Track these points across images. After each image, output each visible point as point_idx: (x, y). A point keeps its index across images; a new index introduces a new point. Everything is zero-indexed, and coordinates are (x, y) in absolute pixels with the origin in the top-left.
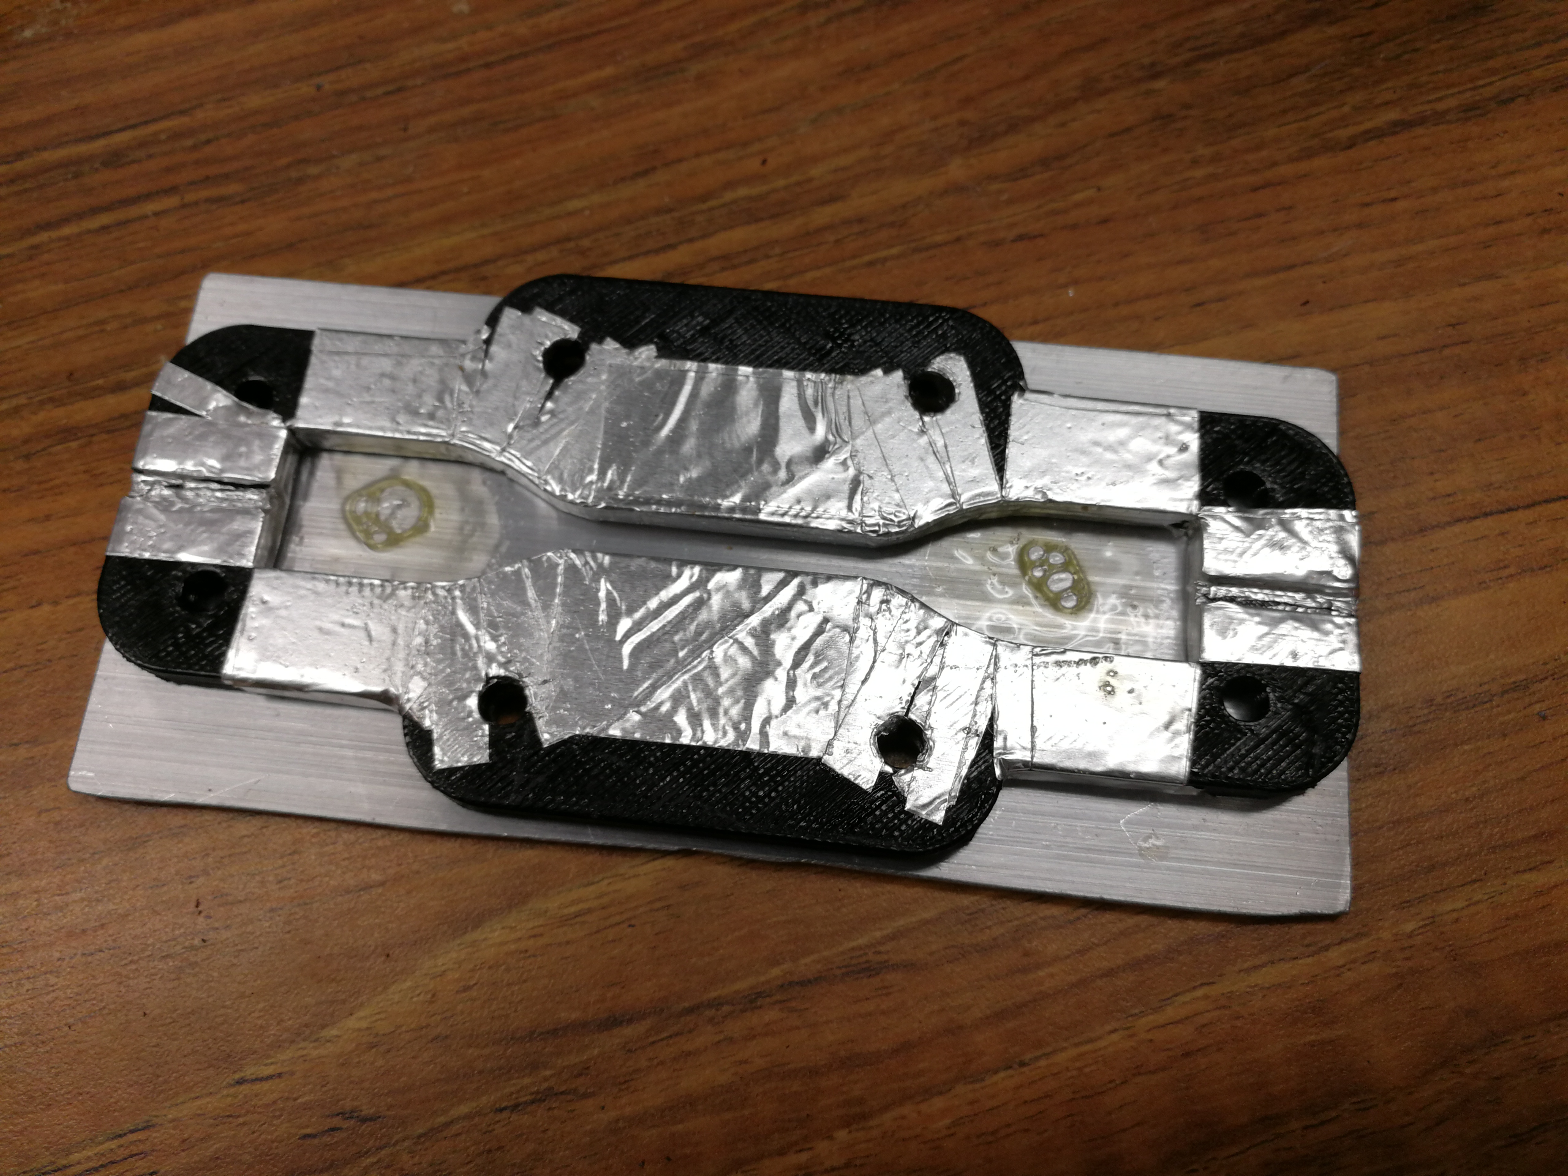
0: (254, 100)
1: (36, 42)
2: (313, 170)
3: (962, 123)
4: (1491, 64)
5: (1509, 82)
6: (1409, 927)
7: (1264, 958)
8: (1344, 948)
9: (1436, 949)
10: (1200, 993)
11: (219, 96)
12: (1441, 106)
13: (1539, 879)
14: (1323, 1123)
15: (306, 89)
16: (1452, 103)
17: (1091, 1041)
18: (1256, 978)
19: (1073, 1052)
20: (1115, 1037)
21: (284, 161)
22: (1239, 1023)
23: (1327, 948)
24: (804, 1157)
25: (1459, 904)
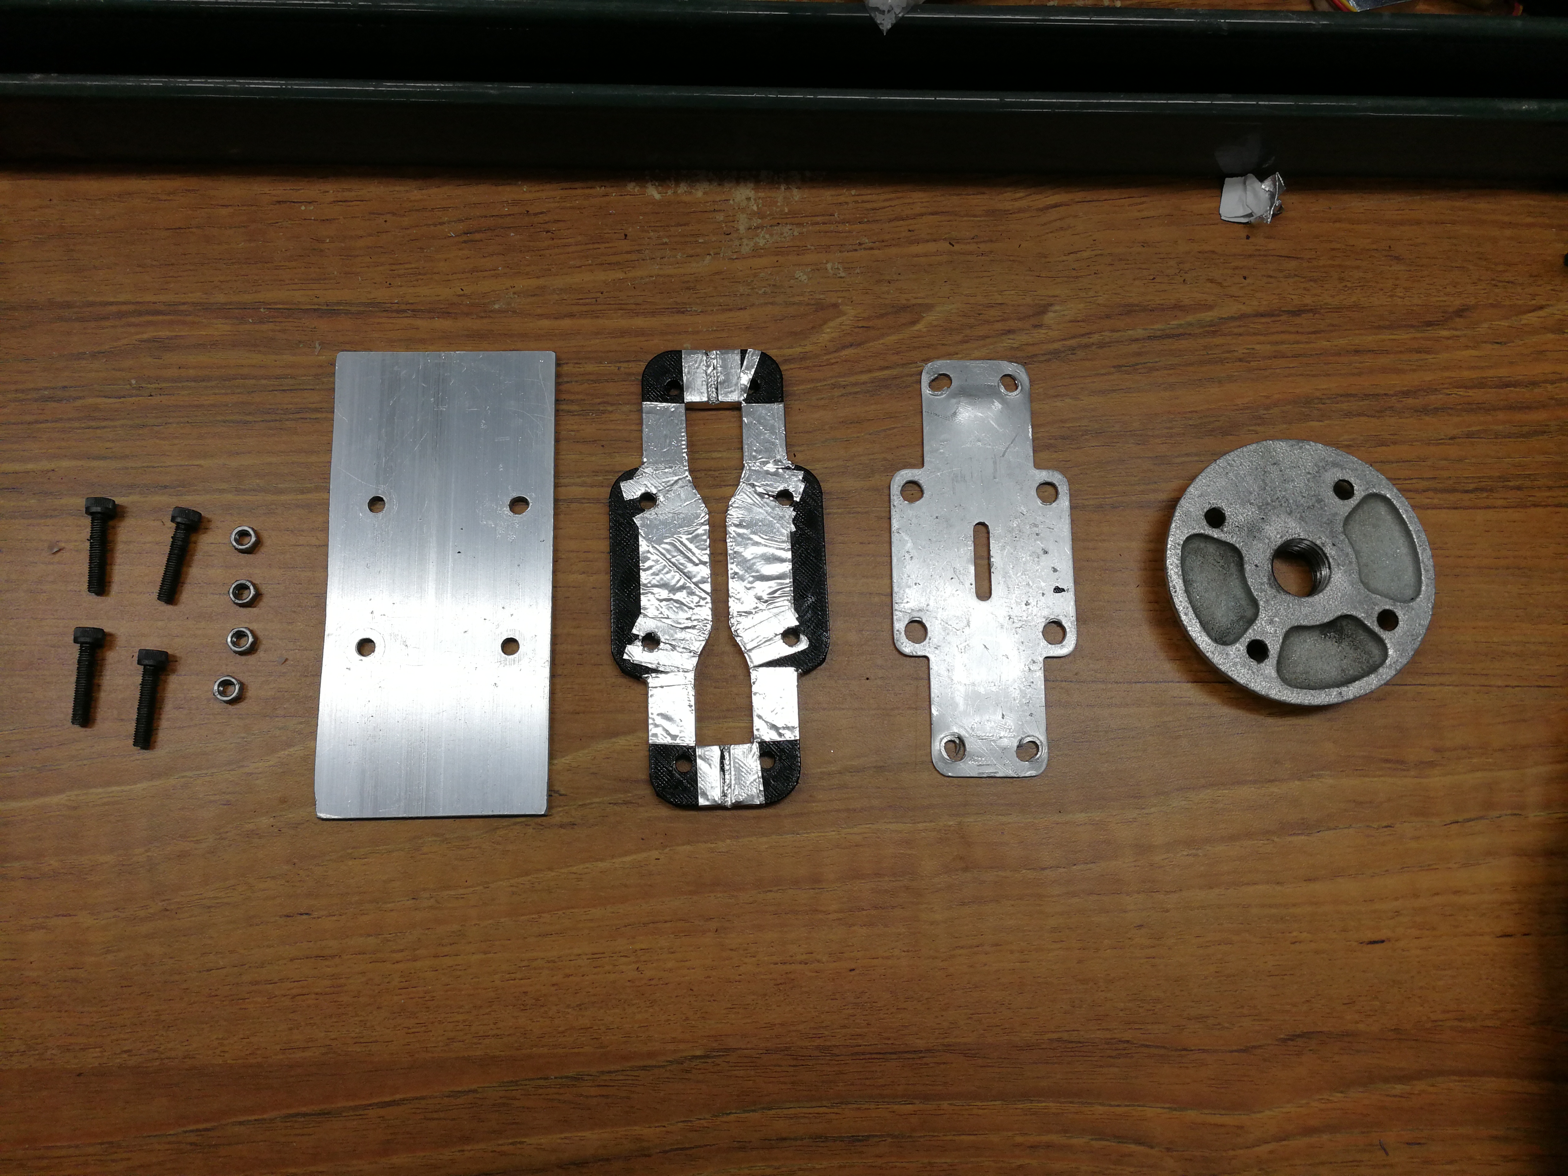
0: (590, 367)
1: (500, 311)
2: (610, 408)
3: (885, 459)
4: (1115, 488)
5: (1120, 499)
6: (951, 823)
7: (894, 820)
8: (924, 824)
9: (957, 833)
10: (868, 826)
11: (575, 361)
12: (1086, 503)
13: (1004, 819)
14: (897, 881)
15: (613, 368)
16: (1091, 502)
17: (824, 832)
18: (888, 826)
19: (816, 834)
20: (833, 833)
21: (599, 400)
22: (878, 840)
23: (918, 823)
24: (713, 846)
25: (972, 820)
